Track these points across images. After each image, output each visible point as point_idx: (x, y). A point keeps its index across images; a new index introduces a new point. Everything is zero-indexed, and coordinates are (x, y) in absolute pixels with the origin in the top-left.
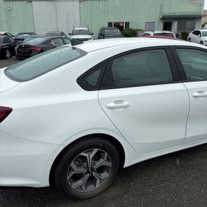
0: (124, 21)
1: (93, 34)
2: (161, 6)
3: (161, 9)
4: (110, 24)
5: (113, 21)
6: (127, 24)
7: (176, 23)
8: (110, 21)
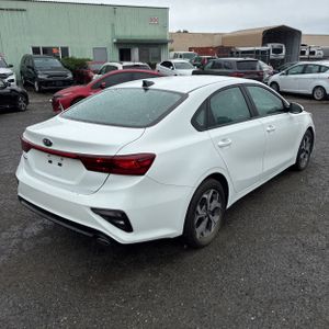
0: (60, 46)
1: (11, 66)
2: (113, 25)
3: (113, 30)
4: (36, 50)
5: (41, 44)
6: (65, 50)
7: (137, 50)
8: (36, 45)
